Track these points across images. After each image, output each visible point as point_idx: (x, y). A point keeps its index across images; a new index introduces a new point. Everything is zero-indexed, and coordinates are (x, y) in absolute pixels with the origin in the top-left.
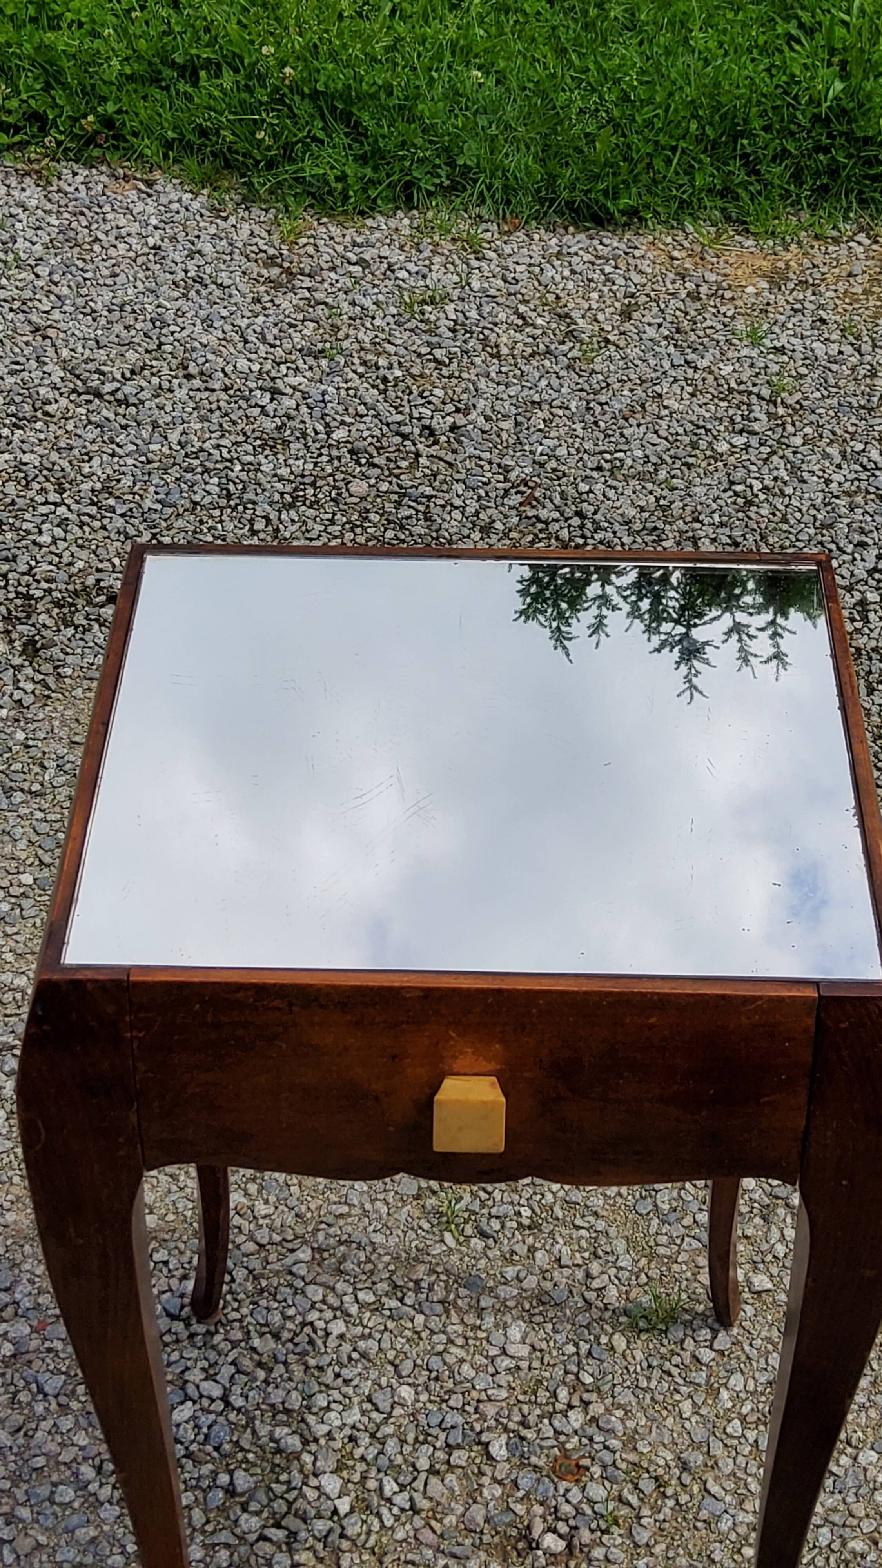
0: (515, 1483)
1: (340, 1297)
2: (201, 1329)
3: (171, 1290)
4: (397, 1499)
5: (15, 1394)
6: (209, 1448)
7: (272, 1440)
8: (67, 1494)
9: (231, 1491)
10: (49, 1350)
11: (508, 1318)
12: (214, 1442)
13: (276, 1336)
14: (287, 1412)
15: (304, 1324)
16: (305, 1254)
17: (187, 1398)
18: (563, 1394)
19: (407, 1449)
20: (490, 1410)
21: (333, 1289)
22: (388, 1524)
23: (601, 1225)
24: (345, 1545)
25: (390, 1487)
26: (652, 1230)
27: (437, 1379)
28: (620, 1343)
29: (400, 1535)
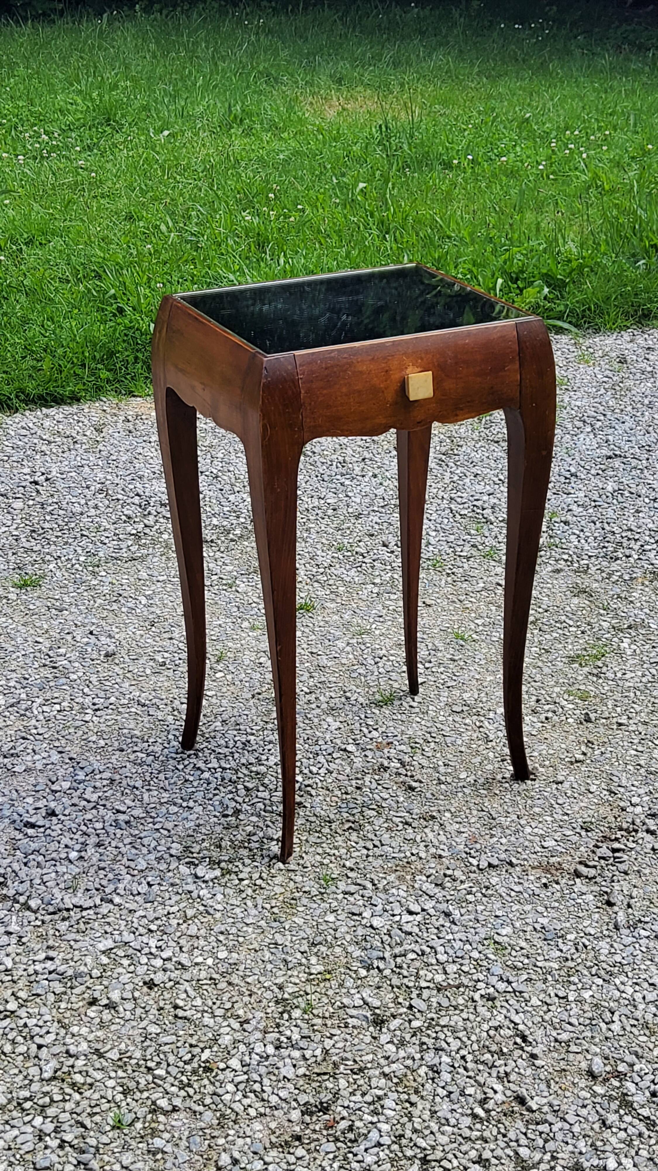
0: (366, 756)
1: (246, 730)
2: (192, 752)
3: (166, 748)
4: (320, 771)
5: (123, 792)
6: (226, 781)
7: (251, 772)
8: (175, 809)
9: (247, 789)
10: (126, 777)
11: (323, 717)
12: (227, 779)
13: (227, 747)
14: (250, 764)
15: (236, 742)
16: (219, 724)
17: (203, 772)
18: (364, 729)
19: (312, 760)
20: (338, 741)
21: (240, 730)
22: (322, 779)
23: (340, 685)
24: (309, 789)
25: (314, 769)
26: (363, 680)
27: (308, 739)
28: (377, 712)
29: (330, 781)
